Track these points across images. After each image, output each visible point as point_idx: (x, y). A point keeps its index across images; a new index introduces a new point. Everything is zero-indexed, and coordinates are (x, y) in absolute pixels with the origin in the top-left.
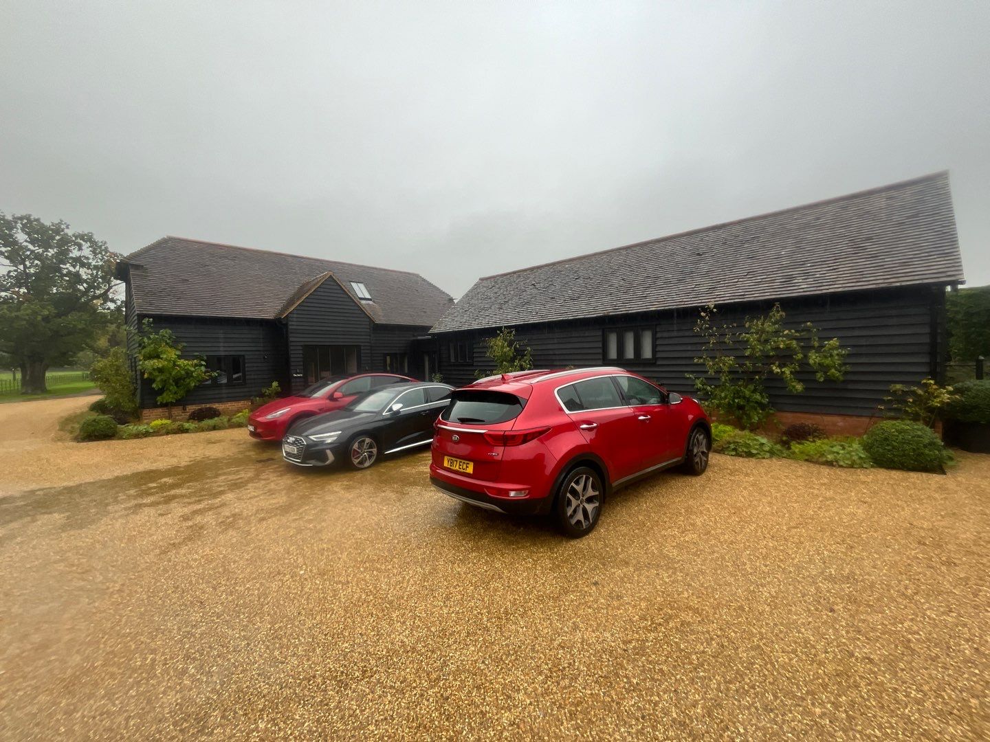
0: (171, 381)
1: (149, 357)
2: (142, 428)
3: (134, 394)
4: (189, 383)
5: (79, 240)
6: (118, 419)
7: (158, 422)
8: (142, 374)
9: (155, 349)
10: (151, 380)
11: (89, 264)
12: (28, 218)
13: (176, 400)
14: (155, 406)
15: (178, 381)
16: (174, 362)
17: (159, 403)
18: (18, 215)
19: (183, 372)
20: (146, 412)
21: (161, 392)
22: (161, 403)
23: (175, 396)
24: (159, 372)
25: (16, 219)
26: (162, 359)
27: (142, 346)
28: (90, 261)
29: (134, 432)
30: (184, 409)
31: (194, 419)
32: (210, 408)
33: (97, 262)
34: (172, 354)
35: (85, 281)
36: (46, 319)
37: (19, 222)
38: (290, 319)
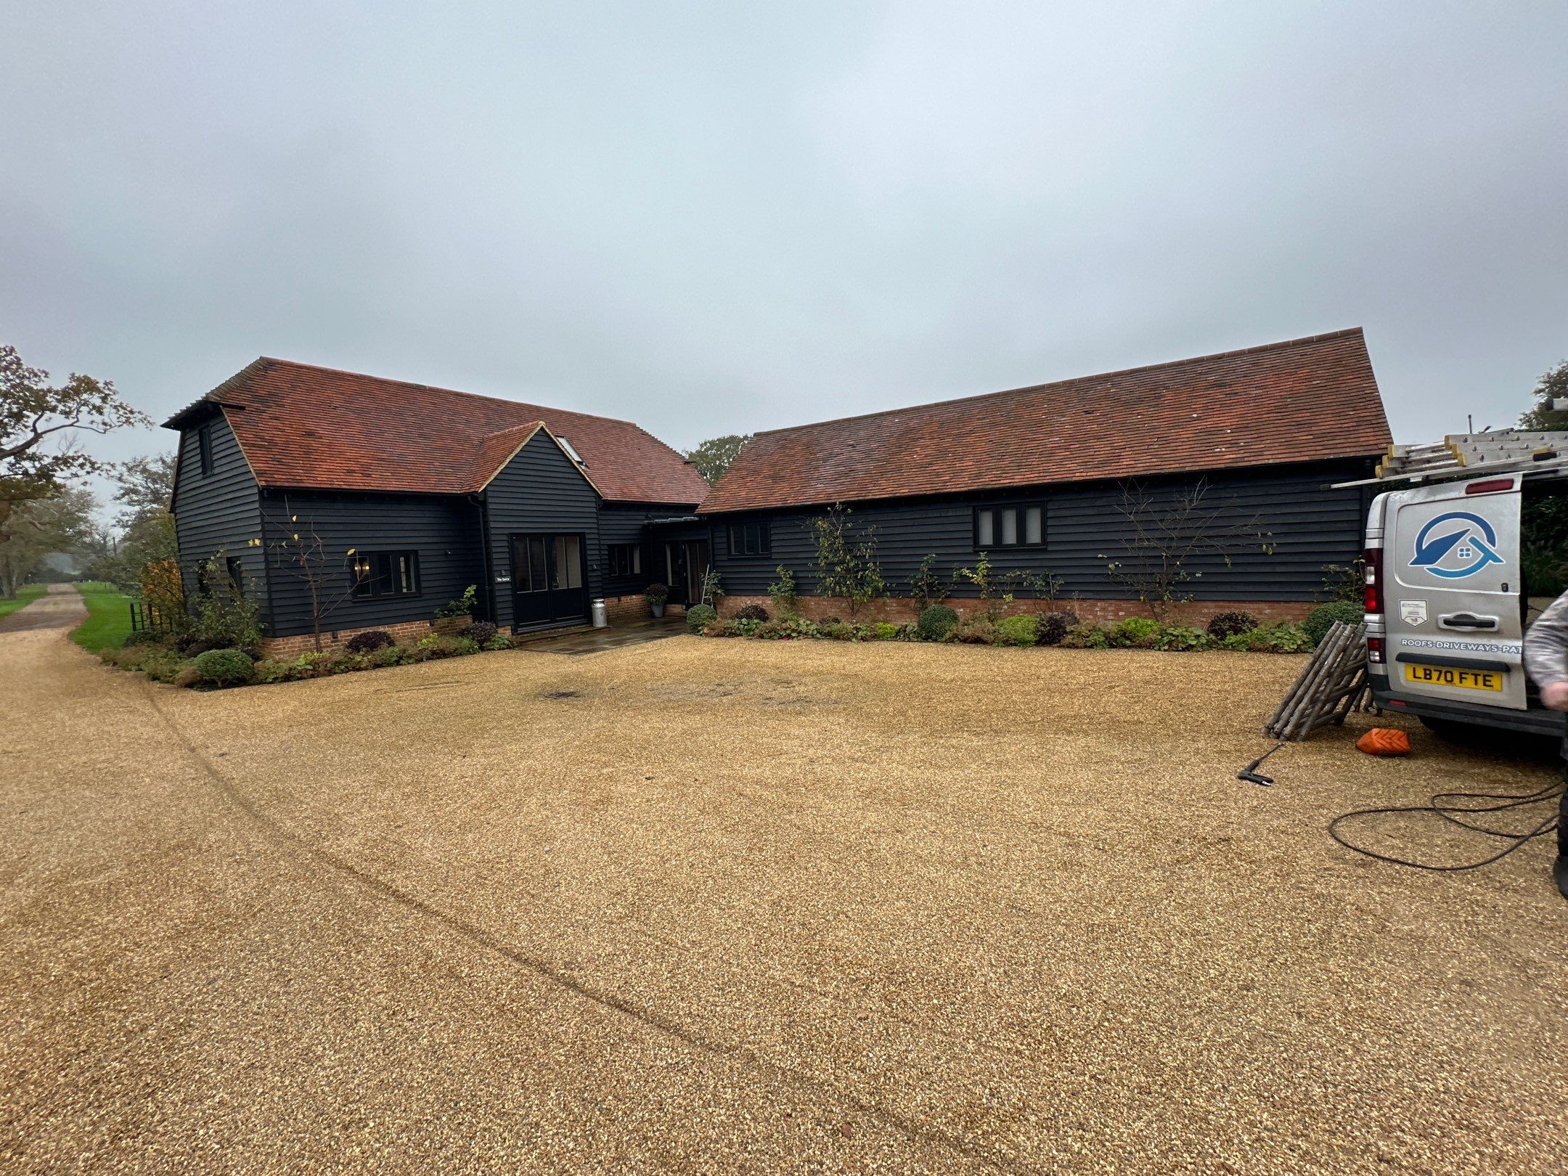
20: (276, 643)
30: (337, 635)
32: (380, 634)
38: (489, 494)
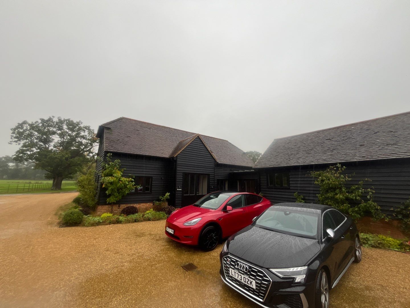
0: (116, 190)
1: (107, 175)
2: (97, 219)
3: (95, 196)
4: (125, 191)
5: (85, 129)
6: (85, 211)
7: (105, 215)
8: (102, 184)
9: (111, 171)
10: (106, 189)
11: (86, 138)
12: (69, 120)
13: (117, 201)
14: (105, 204)
15: (119, 190)
16: (120, 178)
17: (107, 203)
18: (66, 119)
19: (123, 185)
20: (100, 207)
21: (109, 196)
22: (109, 202)
23: (116, 199)
24: (110, 184)
25: (65, 120)
26: (113, 176)
27: (104, 168)
28: (87, 137)
29: (92, 222)
30: (119, 207)
31: (124, 214)
32: (133, 207)
33: (89, 137)
34: (119, 174)
35: (84, 145)
36: (67, 159)
37: (66, 121)
38: (178, 158)
